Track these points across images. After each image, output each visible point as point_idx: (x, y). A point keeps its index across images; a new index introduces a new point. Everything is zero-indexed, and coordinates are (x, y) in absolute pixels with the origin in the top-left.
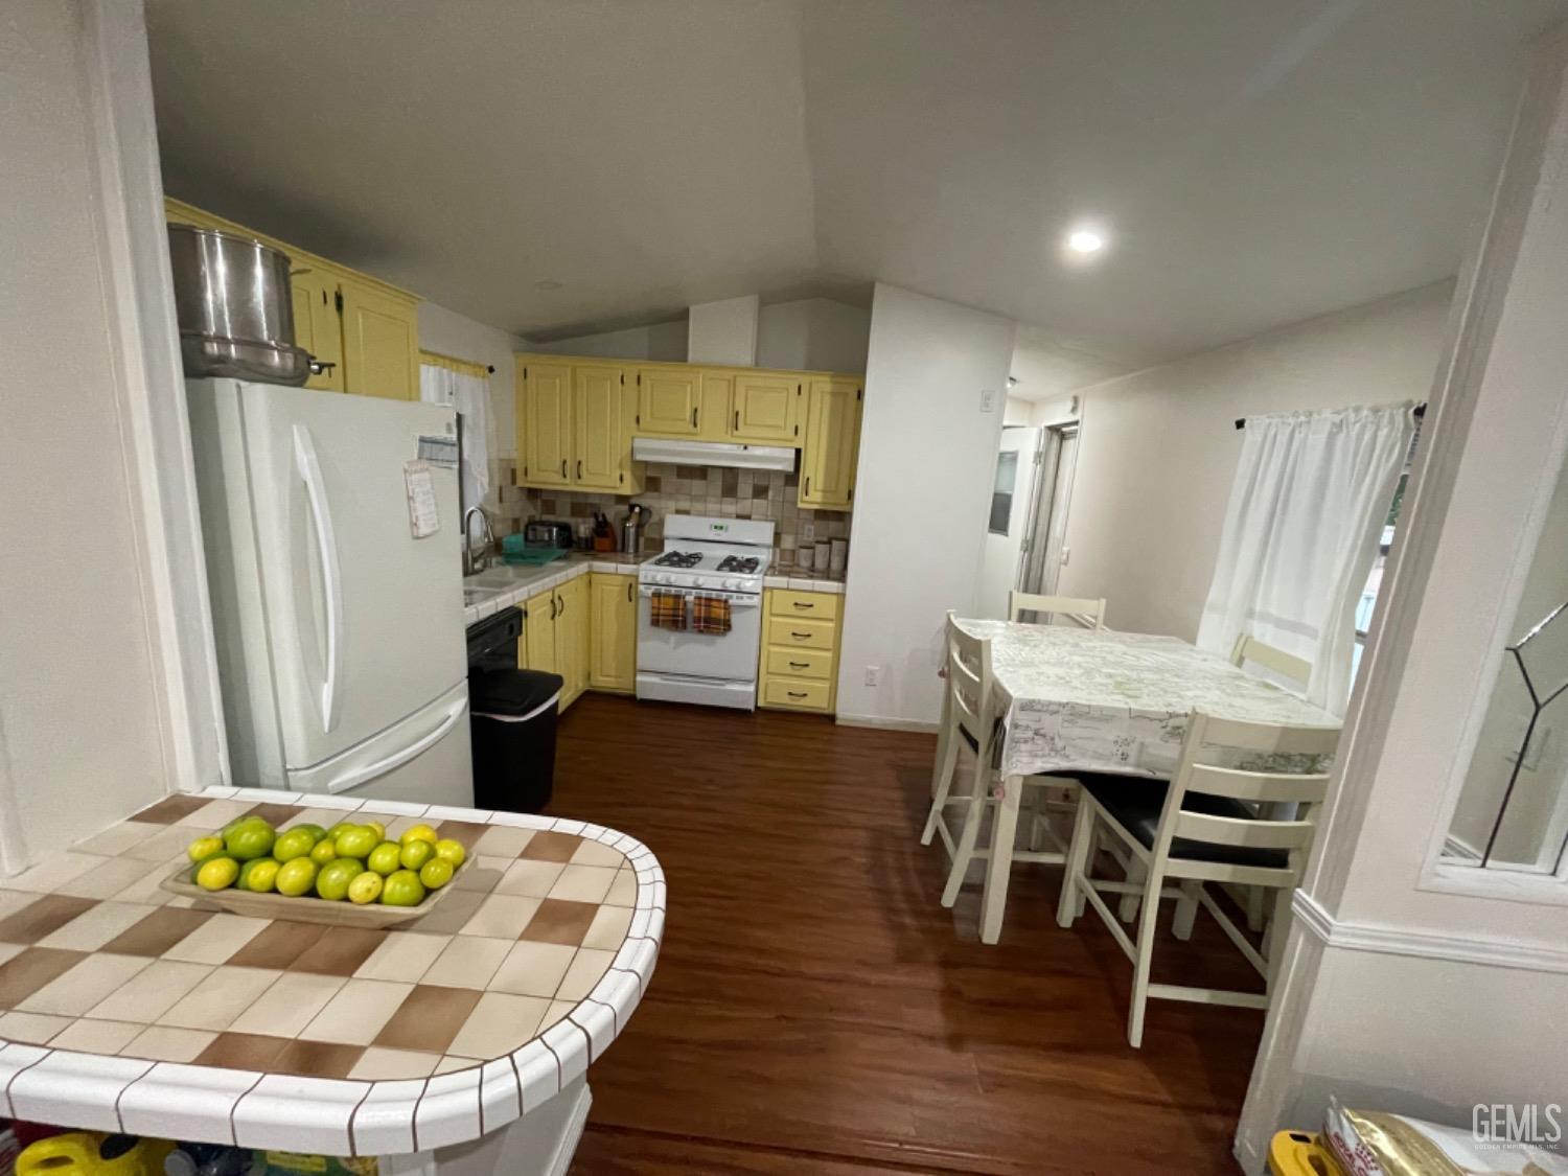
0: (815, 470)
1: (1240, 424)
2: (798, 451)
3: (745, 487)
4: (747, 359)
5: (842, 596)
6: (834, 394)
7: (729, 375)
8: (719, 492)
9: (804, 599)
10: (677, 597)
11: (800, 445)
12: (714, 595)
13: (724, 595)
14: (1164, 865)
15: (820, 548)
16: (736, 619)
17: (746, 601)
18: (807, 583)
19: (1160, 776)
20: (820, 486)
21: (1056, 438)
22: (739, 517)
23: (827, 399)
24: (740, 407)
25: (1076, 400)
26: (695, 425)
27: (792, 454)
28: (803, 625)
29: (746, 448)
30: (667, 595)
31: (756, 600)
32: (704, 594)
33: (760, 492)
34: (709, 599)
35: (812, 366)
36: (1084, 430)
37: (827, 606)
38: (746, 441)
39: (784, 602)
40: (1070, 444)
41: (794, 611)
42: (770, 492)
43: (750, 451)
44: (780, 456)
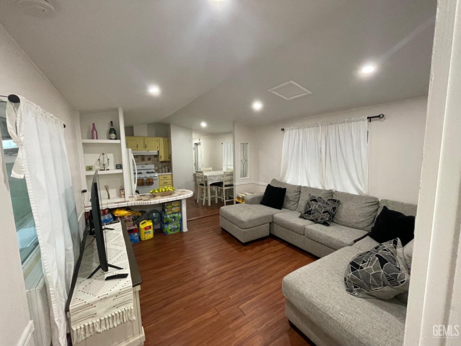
0: (162, 154)
1: (222, 144)
2: (158, 151)
3: (146, 159)
4: (146, 135)
5: (172, 175)
6: (163, 141)
7: (143, 138)
8: (141, 160)
9: (165, 176)
10: (142, 180)
11: (158, 150)
12: (149, 178)
13: (151, 178)
14: (224, 188)
15: (163, 168)
16: (154, 182)
17: (156, 178)
18: (165, 174)
19: (222, 181)
20: (163, 157)
21: (196, 145)
22: (146, 164)
23: (162, 142)
24: (146, 144)
25: (199, 139)
26: (137, 148)
27: (157, 152)
28: (165, 181)
29: (148, 151)
30: (140, 179)
31: (157, 178)
32: (147, 178)
33: (149, 159)
34: (149, 179)
35: (157, 136)
36: (202, 144)
37: (169, 177)
39: (161, 178)
40: (199, 146)
41: (163, 179)
42: (152, 159)
43: (149, 152)
44: (155, 152)
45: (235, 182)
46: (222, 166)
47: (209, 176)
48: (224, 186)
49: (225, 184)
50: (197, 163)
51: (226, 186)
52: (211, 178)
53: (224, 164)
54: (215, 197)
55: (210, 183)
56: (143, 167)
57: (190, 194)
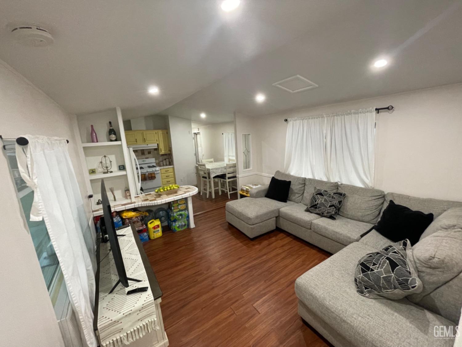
0: (162, 147)
1: (223, 134)
2: (158, 144)
3: (146, 153)
4: (144, 128)
5: (173, 168)
6: (163, 133)
7: (142, 132)
8: (141, 154)
9: (168, 169)
10: (144, 175)
11: (158, 143)
12: (151, 172)
13: (153, 172)
14: (228, 180)
15: (164, 161)
16: (156, 176)
17: (158, 172)
18: (167, 167)
19: (225, 173)
20: (163, 150)
21: (195, 135)
22: (146, 158)
23: (162, 135)
24: (145, 138)
25: (198, 129)
26: (137, 142)
27: (157, 145)
28: (168, 174)
29: (147, 145)
31: (159, 172)
32: (149, 173)
33: (149, 153)
34: (151, 173)
35: (155, 128)
36: (201, 133)
37: (171, 170)
38: (147, 144)
39: (163, 171)
40: (198, 136)
41: (166, 172)
42: (152, 153)
43: (149, 145)
44: (155, 146)
45: (238, 175)
46: (223, 156)
47: (212, 169)
48: (227, 178)
49: (228, 176)
50: (197, 153)
51: (229, 178)
52: (214, 171)
53: (225, 155)
54: (218, 190)
55: (212, 176)
56: (143, 161)
57: (195, 191)
